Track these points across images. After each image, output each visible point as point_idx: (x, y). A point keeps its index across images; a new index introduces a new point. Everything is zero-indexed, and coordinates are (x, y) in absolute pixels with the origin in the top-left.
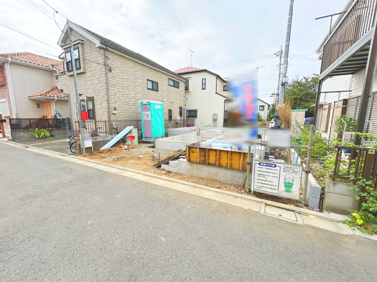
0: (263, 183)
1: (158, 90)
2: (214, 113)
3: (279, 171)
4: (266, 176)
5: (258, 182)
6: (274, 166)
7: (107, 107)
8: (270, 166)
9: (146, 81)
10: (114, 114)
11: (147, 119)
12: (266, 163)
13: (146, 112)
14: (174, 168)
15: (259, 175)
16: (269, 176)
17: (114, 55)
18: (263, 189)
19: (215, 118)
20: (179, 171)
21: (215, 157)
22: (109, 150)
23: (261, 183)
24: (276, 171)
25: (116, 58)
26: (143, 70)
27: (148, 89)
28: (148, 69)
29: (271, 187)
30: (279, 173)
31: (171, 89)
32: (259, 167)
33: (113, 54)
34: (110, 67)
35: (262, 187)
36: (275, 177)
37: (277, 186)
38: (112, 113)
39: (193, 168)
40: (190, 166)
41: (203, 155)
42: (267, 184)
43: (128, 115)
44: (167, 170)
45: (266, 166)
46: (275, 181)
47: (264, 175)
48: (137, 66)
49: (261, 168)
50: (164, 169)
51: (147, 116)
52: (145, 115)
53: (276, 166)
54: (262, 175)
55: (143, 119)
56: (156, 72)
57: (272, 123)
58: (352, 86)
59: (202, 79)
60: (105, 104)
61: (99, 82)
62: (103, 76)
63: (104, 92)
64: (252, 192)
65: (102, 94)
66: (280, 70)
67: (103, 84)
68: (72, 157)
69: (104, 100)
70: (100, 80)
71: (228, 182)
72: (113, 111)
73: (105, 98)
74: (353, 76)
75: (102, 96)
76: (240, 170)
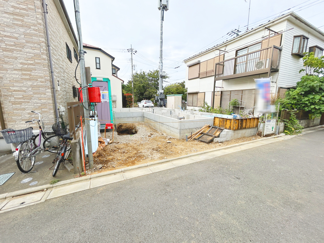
1: (72, 61)
2: (113, 95)
5: (266, 130)
7: (49, 78)
8: (269, 122)
11: (103, 101)
14: (224, 138)
15: (267, 127)
19: (114, 99)
27: (67, 57)
32: (267, 123)
35: (268, 131)
40: (234, 133)
44: (220, 142)
51: (103, 96)
53: (271, 121)
57: (145, 103)
58: (223, 85)
59: (96, 58)
60: (45, 73)
61: (19, 23)
62: (38, 16)
63: (42, 50)
64: (265, 136)
65: (33, 51)
66: (132, 63)
67: (37, 32)
68: (82, 180)
69: (39, 63)
70: (22, 21)
71: (248, 136)
72: (57, 87)
73: (42, 61)
74: (223, 81)
75: (33, 55)
76: (253, 128)
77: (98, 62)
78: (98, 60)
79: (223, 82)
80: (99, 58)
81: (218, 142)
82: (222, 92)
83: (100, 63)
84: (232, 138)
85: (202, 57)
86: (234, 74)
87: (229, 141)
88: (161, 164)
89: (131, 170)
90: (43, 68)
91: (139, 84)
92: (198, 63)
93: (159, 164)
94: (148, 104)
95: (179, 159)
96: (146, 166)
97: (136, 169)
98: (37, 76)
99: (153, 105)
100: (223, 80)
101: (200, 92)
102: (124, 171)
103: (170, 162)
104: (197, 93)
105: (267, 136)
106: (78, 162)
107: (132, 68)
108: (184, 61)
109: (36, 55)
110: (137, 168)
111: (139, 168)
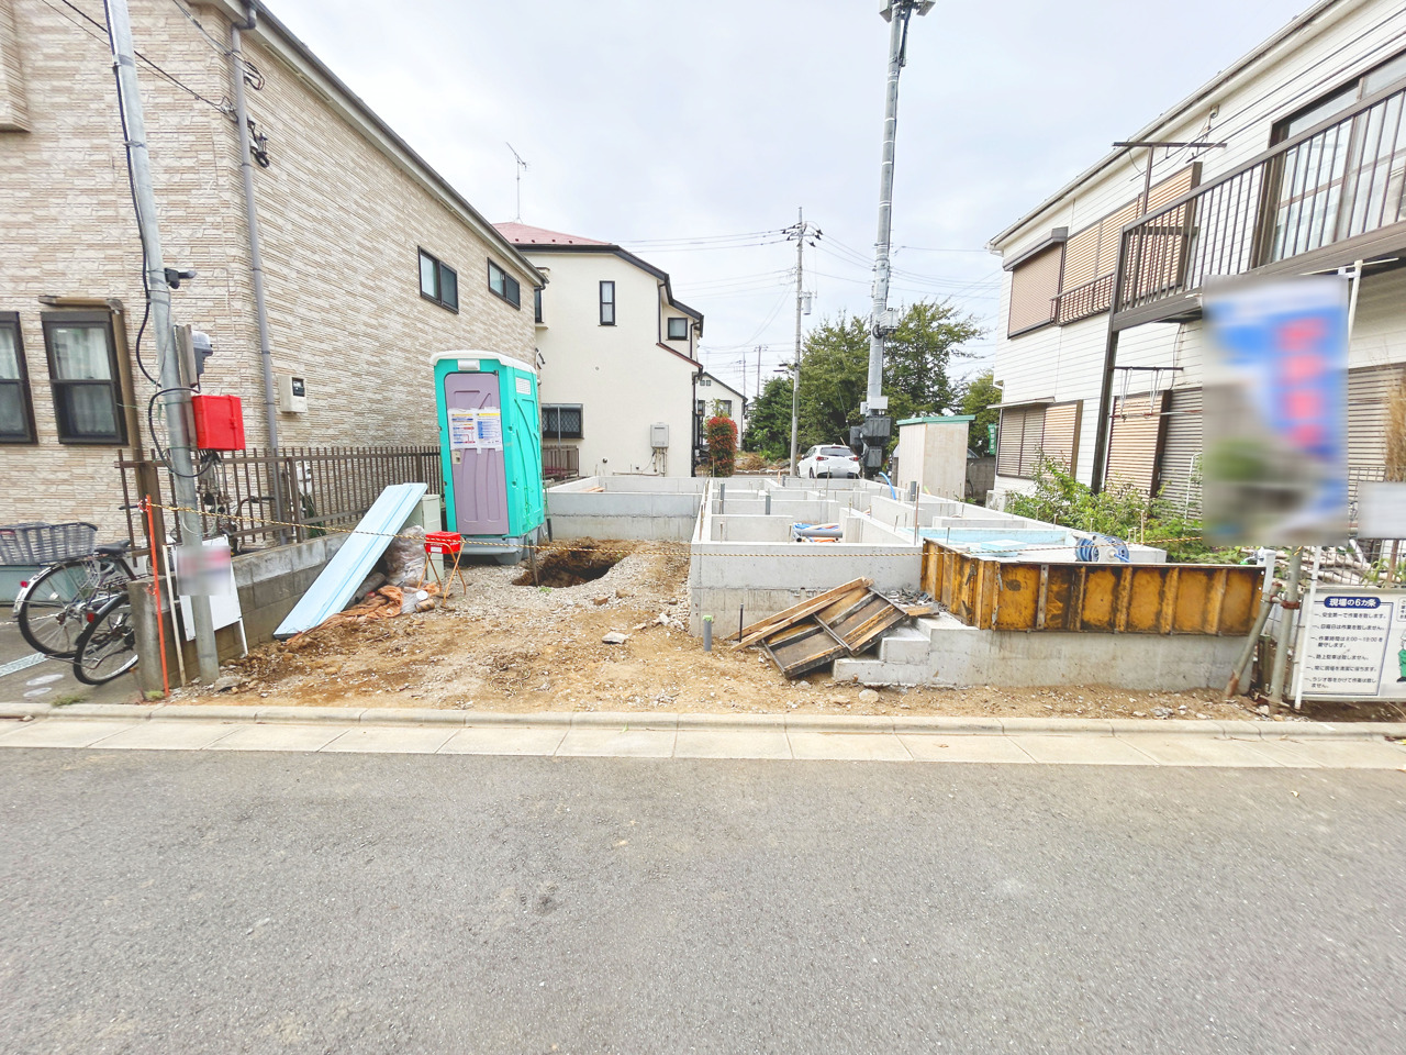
0: (1332, 669)
1: (457, 307)
2: (655, 424)
3: (1387, 619)
4: (1345, 642)
5: (1317, 668)
6: (1371, 605)
7: (252, 371)
8: (1360, 607)
9: (413, 256)
10: (290, 415)
11: (479, 445)
12: (1348, 598)
13: (473, 412)
14: (911, 667)
15: (1324, 641)
16: (1354, 639)
17: (276, 75)
18: (1333, 687)
19: (659, 440)
20: (936, 675)
21: (1108, 598)
22: (347, 631)
23: (1327, 668)
24: (1378, 619)
25: (283, 93)
26: (402, 196)
27: (423, 296)
28: (420, 196)
29: (1359, 675)
30: (1386, 627)
31: (496, 307)
32: (1324, 615)
33: (268, 62)
34: (260, 139)
35: (1330, 679)
36: (1374, 639)
37: (1378, 669)
38: (279, 411)
39: (1007, 654)
40: (995, 649)
41: (1058, 593)
42: (1347, 669)
43: (351, 421)
44: (872, 684)
45: (1348, 606)
46: (1372, 653)
47: (1338, 638)
48: (377, 169)
49: (1330, 615)
50: (856, 680)
51: (480, 429)
52: (469, 424)
53: (1378, 603)
54: (1332, 638)
55: (453, 446)
56: (446, 221)
57: (819, 459)
58: (1184, 354)
59: (601, 283)
60: (239, 356)
61: (181, 213)
62: (221, 181)
63: (231, 284)
64: (1298, 705)
65: (212, 292)
66: (800, 287)
67: (220, 232)
68: (124, 716)
69: (225, 328)
70: (186, 205)
71: (1151, 686)
72: (289, 398)
73: (233, 319)
74: (1186, 328)
75: (211, 304)
76: (1201, 634)
77: (607, 298)
78: (607, 289)
79: (1185, 337)
80: (613, 283)
81: (855, 683)
82: (1169, 398)
83: (613, 303)
84: (981, 679)
85: (1078, 205)
86: (1255, 266)
87: (950, 693)
88: (418, 724)
89: (291, 722)
90: (236, 342)
91: (827, 376)
92: (1057, 244)
93: (413, 724)
94: (832, 464)
95: (516, 722)
96: (353, 720)
97: (310, 719)
98: (221, 366)
99: (855, 467)
100: (1183, 321)
101: (1058, 399)
102: (266, 718)
103: (467, 725)
104: (1039, 408)
105: (1319, 710)
106: (152, 654)
107: (799, 309)
108: (989, 246)
109: (218, 301)
110: (315, 720)
111: (324, 718)
